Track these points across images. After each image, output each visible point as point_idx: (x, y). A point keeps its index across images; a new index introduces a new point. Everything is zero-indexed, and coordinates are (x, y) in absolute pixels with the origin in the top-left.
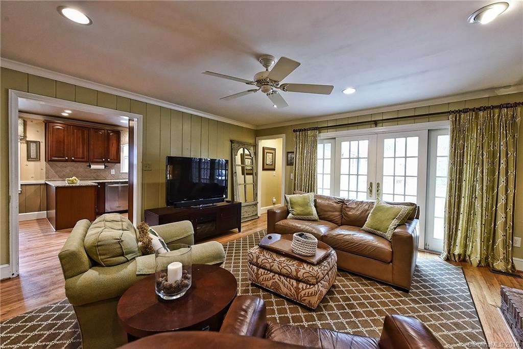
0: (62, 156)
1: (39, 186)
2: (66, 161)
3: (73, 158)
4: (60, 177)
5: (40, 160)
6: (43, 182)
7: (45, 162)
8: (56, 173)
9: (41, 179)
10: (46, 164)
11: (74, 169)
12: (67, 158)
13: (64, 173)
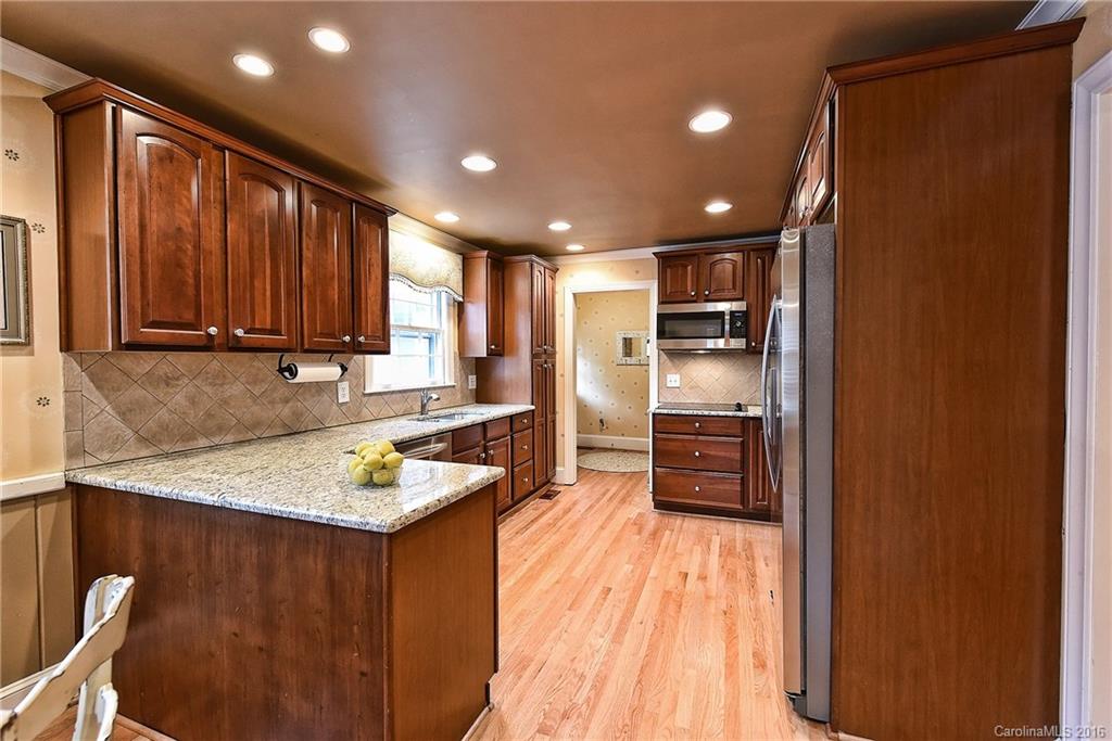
0: (189, 316)
1: (24, 513)
2: (208, 346)
3: (240, 332)
4: (144, 440)
5: (29, 342)
6: (52, 478)
7: (60, 356)
8: (124, 414)
9: (39, 460)
10: (67, 371)
11: (208, 389)
12: (213, 330)
13: (163, 414)
